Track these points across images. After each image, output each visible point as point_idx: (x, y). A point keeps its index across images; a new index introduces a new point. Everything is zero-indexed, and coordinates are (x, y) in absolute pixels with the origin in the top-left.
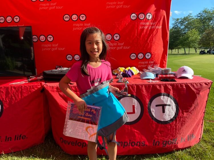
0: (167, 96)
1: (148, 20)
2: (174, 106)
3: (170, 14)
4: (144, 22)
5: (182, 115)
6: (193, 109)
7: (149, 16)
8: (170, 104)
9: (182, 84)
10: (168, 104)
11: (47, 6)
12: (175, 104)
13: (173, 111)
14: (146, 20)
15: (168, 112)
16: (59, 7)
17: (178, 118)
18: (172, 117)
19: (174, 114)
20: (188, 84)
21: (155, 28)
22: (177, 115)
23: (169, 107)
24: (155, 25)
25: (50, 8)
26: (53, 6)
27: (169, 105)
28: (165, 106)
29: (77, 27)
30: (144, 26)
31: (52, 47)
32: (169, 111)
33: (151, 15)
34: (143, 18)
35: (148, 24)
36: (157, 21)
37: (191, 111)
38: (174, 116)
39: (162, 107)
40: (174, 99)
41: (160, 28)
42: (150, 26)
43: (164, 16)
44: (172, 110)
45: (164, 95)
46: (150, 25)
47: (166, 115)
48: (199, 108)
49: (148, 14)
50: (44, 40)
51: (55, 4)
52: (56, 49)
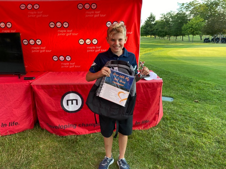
11: (34, 14)
25: (38, 16)
31: (40, 50)
41: (131, 33)
50: (33, 44)
51: (41, 12)
52: (44, 51)
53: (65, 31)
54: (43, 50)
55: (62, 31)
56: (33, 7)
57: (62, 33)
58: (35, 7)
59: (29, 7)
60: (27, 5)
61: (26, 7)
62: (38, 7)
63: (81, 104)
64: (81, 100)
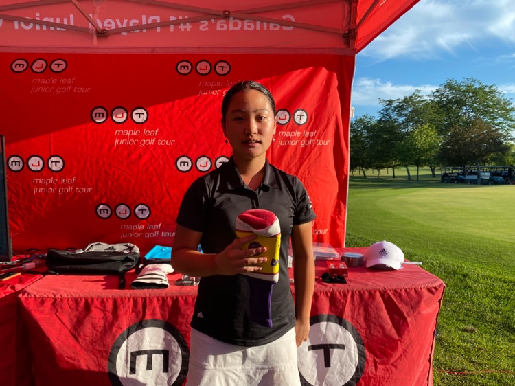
0: (335, 322)
1: (299, 124)
2: (353, 348)
3: (351, 112)
4: (289, 131)
5: (372, 373)
6: (401, 355)
7: (301, 117)
8: (344, 343)
9: (373, 292)
10: (338, 343)
11: (50, 85)
12: (356, 342)
13: (352, 362)
14: (293, 125)
15: (339, 363)
16: (82, 90)
17: (364, 379)
18: (349, 378)
19: (354, 371)
20: (388, 291)
21: (316, 145)
22: (362, 371)
23: (340, 350)
24: (314, 137)
25: (59, 91)
26: (66, 85)
27: (342, 347)
28: (330, 350)
29: (125, 137)
30: (289, 139)
31: (59, 185)
32: (340, 361)
33: (304, 114)
34: (286, 121)
35: (298, 134)
36: (321, 129)
37: (395, 361)
38: (352, 375)
39: (323, 350)
40: (353, 330)
41: (327, 144)
42: (302, 139)
43: (337, 117)
44: (348, 359)
45: (328, 320)
46: (303, 137)
47: (333, 373)
48: (414, 354)
49: (299, 112)
50: (39, 168)
51: (71, 81)
52: (69, 190)
53: (136, 133)
54: (66, 186)
55: (127, 133)
56: (49, 65)
57: (126, 138)
58: (54, 67)
59: (39, 66)
60: (34, 63)
61: (30, 66)
62: (62, 67)
63: (179, 368)
64: (180, 352)
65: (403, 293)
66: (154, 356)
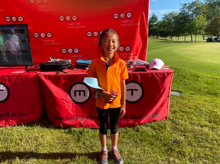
1: (128, 18)
2: (140, 90)
3: (149, 12)
4: (125, 20)
7: (129, 15)
9: (149, 74)
12: (142, 89)
13: (140, 94)
15: (136, 95)
18: (138, 99)
20: (154, 74)
26: (49, 8)
27: (137, 90)
28: (133, 91)
34: (124, 17)
35: (128, 21)
38: (140, 98)
45: (133, 82)
47: (134, 97)
48: (161, 93)
49: (128, 13)
51: (51, 6)
52: (53, 44)
55: (71, 24)
58: (44, 1)
61: (35, 0)
62: (47, 1)
63: (89, 95)
64: (88, 91)
65: (159, 74)
66: (81, 92)
